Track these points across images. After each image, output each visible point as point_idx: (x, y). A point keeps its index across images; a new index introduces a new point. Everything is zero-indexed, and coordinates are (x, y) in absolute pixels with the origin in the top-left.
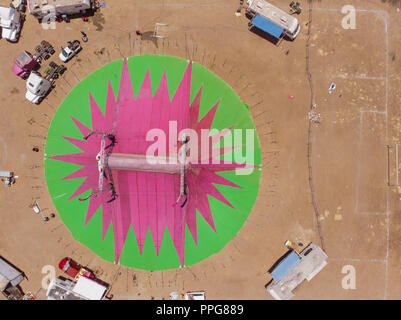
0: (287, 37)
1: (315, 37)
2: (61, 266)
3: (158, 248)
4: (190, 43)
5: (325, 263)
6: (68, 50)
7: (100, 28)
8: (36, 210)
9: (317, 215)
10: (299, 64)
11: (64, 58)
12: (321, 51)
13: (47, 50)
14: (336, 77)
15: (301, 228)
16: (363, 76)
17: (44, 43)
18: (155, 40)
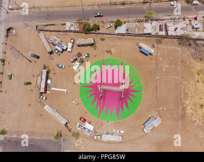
0: (151, 54)
1: (159, 55)
2: (80, 119)
3: (111, 114)
4: (122, 55)
5: (161, 122)
6: (86, 55)
7: (95, 49)
8: (74, 102)
9: (159, 108)
10: (154, 62)
11: (84, 57)
12: (161, 59)
13: (80, 55)
14: (165, 66)
15: (153, 112)
16: (173, 67)
17: (79, 53)
18: (111, 53)
